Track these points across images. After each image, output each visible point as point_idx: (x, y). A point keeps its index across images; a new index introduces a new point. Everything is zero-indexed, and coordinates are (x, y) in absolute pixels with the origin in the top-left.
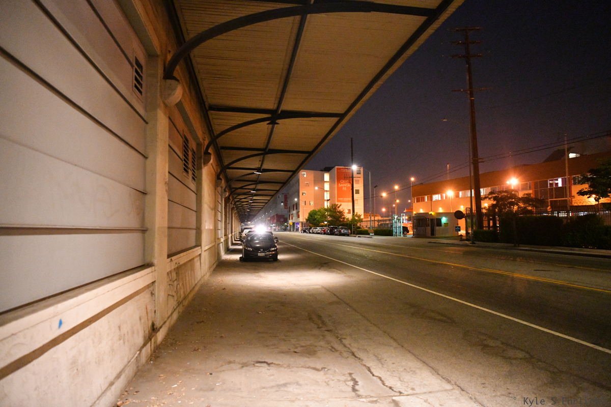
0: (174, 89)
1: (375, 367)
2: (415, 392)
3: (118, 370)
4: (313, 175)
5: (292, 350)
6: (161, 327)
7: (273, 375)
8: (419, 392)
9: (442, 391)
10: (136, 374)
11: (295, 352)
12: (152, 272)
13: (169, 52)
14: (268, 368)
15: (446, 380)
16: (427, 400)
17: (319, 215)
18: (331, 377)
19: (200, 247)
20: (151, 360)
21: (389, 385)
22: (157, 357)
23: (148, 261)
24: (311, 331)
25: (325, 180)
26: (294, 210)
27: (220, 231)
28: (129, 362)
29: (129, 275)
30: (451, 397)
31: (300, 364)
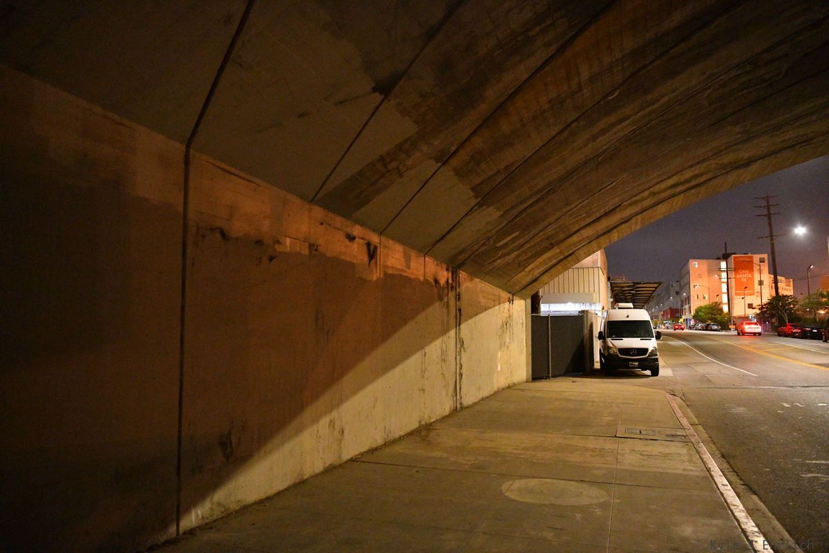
4: (706, 265)
25: (721, 269)
26: (686, 304)
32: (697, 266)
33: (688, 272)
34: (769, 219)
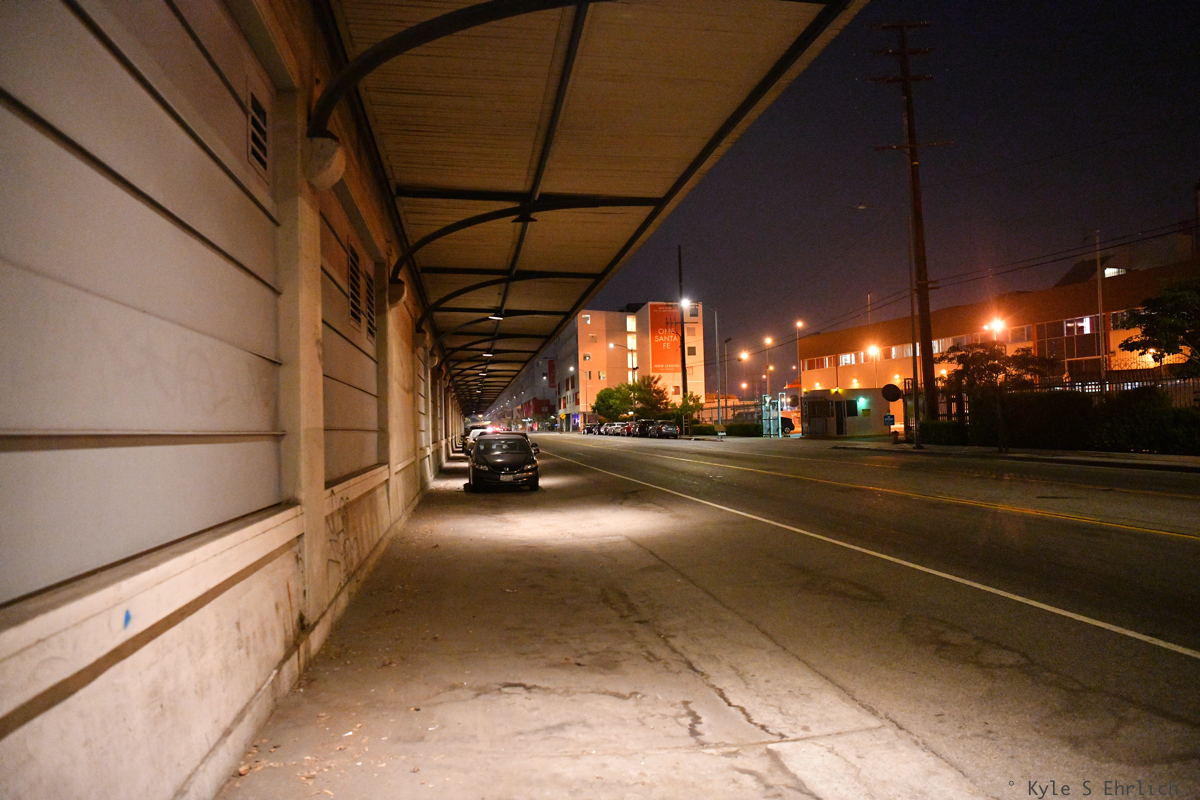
0: (328, 157)
1: (732, 689)
2: (810, 734)
3: (238, 707)
4: (604, 321)
5: (572, 660)
6: (316, 623)
7: (537, 709)
8: (817, 734)
9: (861, 731)
10: (272, 712)
11: (579, 664)
12: (297, 516)
13: (318, 81)
14: (528, 695)
15: (869, 710)
16: (833, 749)
17: (617, 399)
18: (649, 709)
19: (386, 466)
20: (299, 687)
21: (761, 723)
22: (311, 681)
23: (288, 493)
24: (608, 623)
25: (629, 329)
26: (568, 389)
27: (423, 434)
28: (259, 690)
29: (252, 523)
30: (878, 742)
31: (588, 687)
32: (589, 322)
33: (575, 334)
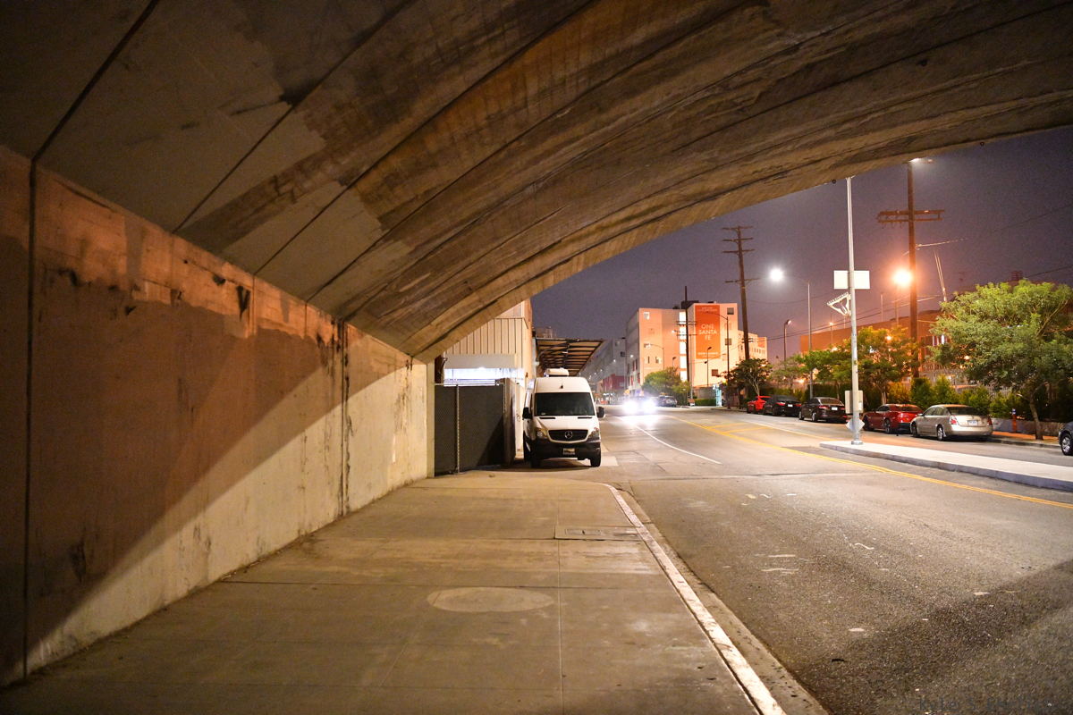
4: (660, 315)
25: (680, 322)
26: (633, 370)
32: (648, 318)
33: (638, 326)
34: (741, 257)
